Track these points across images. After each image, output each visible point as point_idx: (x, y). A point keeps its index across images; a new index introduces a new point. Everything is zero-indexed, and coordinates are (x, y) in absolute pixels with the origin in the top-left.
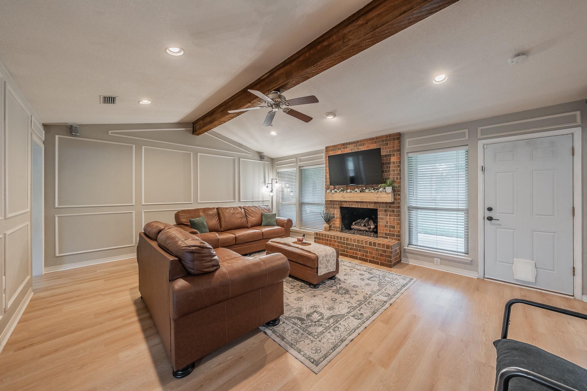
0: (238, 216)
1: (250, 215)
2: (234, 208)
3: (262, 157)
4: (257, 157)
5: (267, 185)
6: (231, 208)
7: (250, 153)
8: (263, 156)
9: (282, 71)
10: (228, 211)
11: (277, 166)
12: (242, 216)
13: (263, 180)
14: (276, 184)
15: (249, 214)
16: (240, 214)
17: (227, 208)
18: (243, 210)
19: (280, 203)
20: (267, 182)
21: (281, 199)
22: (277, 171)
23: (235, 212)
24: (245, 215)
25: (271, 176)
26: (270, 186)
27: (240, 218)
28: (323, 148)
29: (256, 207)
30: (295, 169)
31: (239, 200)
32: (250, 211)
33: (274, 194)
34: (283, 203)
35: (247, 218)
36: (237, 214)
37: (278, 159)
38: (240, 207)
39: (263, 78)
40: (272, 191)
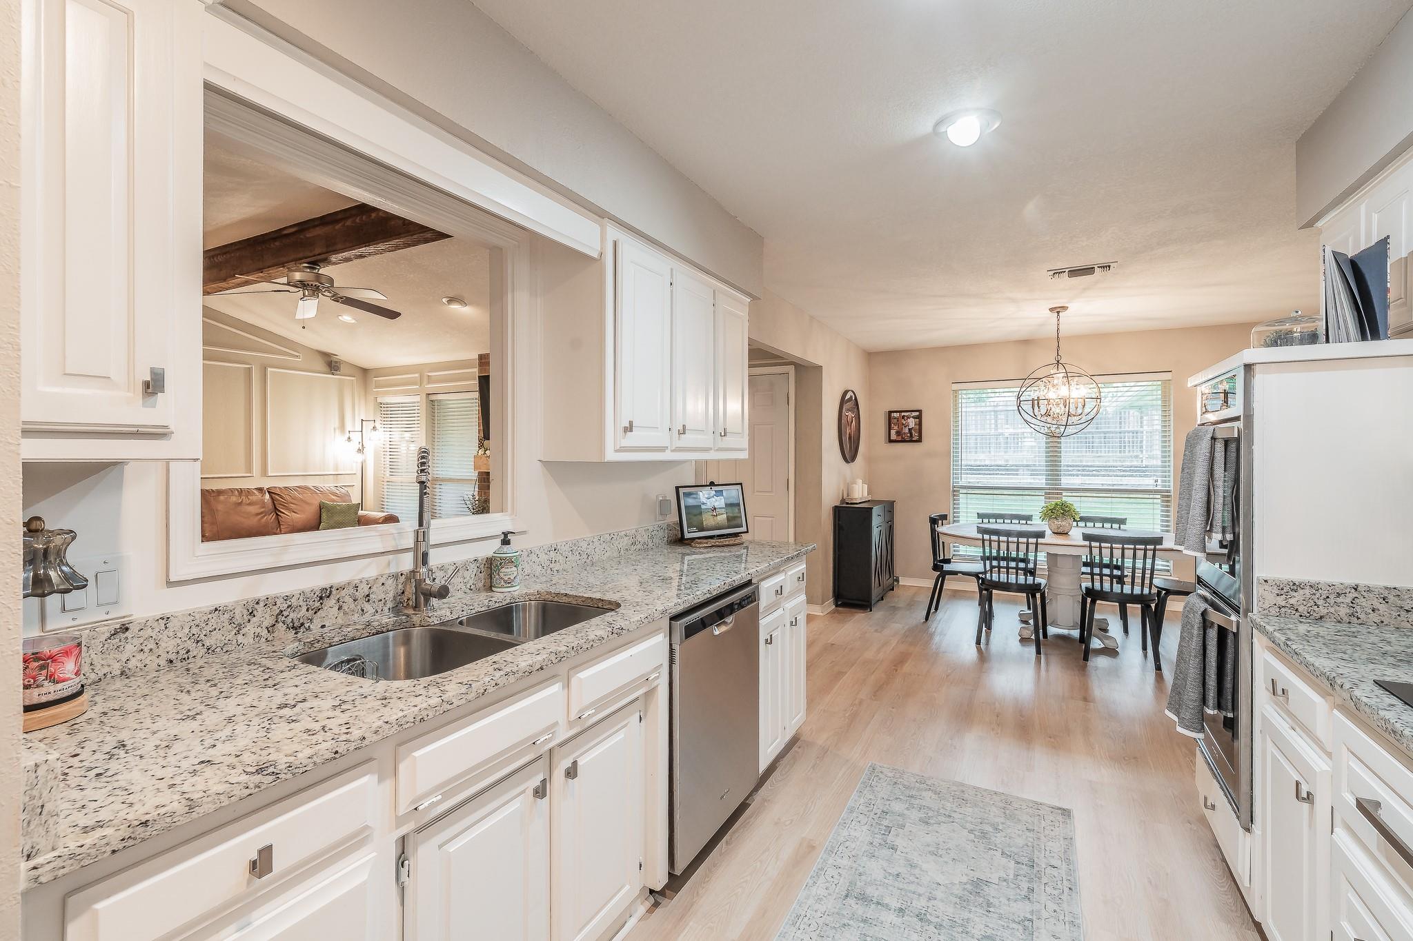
0: (253, 509)
1: (287, 509)
2: (241, 491)
3: (333, 364)
4: (320, 364)
5: (347, 435)
6: (232, 490)
7: (298, 354)
8: (336, 362)
9: (319, 231)
10: (222, 498)
11: (376, 387)
12: (263, 510)
13: (335, 422)
14: (374, 432)
15: (284, 505)
16: (257, 507)
17: (220, 492)
18: (267, 496)
19: (386, 480)
20: (349, 427)
21: (388, 471)
22: (378, 401)
23: (244, 501)
24: (270, 506)
25: (359, 411)
26: (356, 437)
27: (258, 514)
28: (474, 355)
29: (306, 488)
30: (417, 399)
31: (264, 473)
32: (288, 498)
33: (369, 455)
34: (393, 478)
35: (277, 514)
36: (249, 504)
37: (380, 372)
38: (260, 490)
39: (285, 232)
40: (360, 451)
